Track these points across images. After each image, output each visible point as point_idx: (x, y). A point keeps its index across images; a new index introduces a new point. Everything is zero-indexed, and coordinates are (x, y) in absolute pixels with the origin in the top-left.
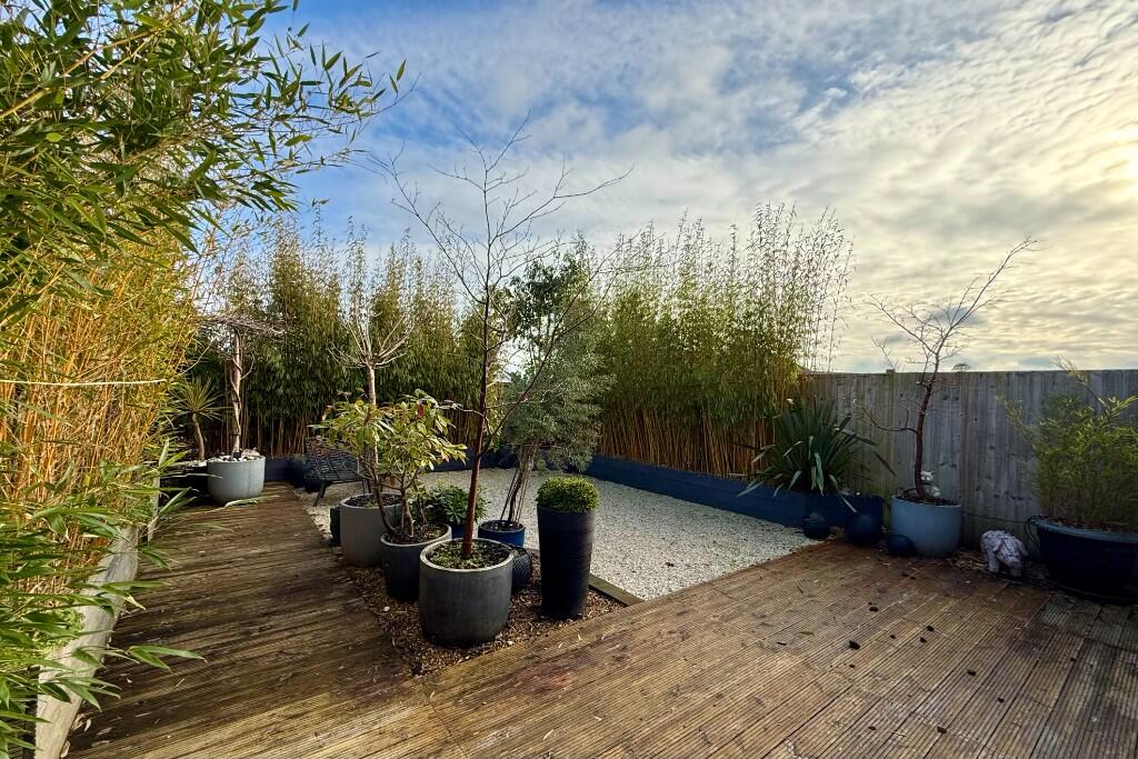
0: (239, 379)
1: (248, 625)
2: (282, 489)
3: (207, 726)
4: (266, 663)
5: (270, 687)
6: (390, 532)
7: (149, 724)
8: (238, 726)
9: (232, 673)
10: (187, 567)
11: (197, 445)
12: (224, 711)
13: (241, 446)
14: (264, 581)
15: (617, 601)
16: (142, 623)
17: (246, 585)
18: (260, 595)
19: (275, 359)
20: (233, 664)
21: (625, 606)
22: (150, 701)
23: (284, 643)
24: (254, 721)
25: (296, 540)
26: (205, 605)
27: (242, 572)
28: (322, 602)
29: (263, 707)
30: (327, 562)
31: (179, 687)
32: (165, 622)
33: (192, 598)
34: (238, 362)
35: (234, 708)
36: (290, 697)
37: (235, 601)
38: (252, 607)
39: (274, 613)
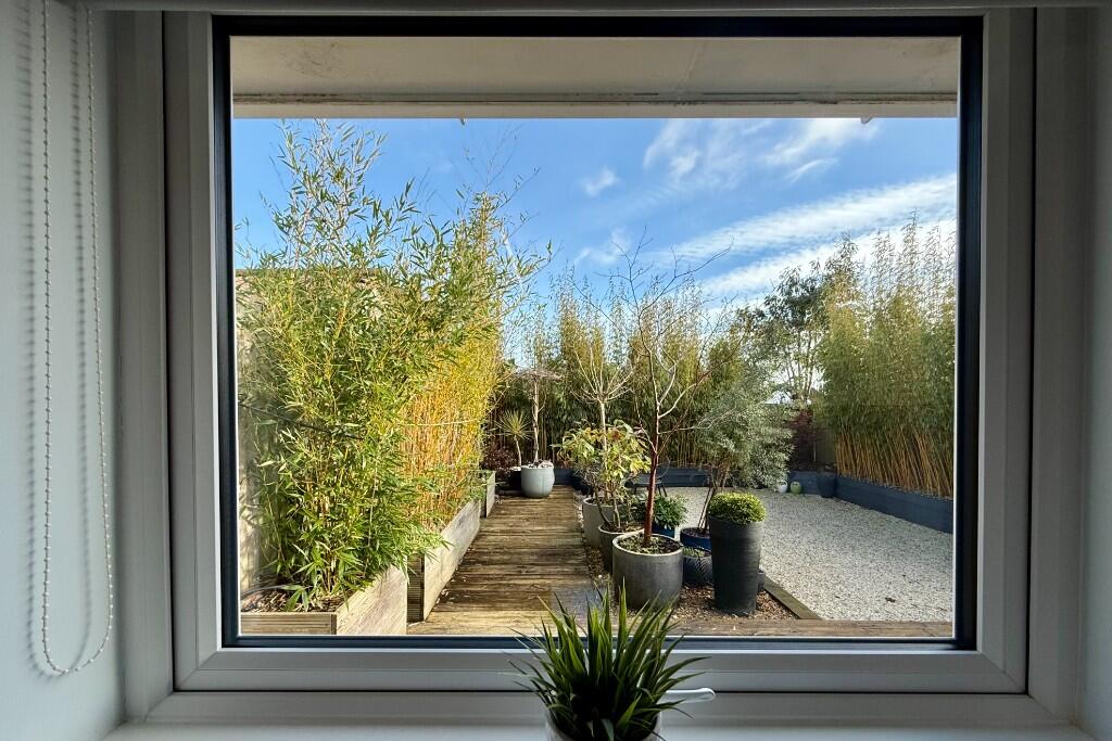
0: (537, 412)
1: (521, 567)
2: (565, 491)
3: (490, 609)
4: (523, 588)
5: (522, 600)
6: (606, 523)
7: (468, 601)
8: (502, 613)
9: (507, 589)
10: (502, 532)
11: (517, 457)
12: (498, 605)
13: (539, 458)
14: (537, 546)
15: (793, 613)
16: (475, 556)
17: (527, 546)
18: (532, 554)
19: (560, 396)
20: (508, 585)
21: (798, 618)
22: (471, 592)
23: (536, 582)
24: (510, 613)
25: (564, 525)
26: (505, 553)
27: (527, 539)
28: (564, 564)
29: (515, 608)
30: (577, 541)
31: (483, 589)
32: (485, 558)
33: (500, 549)
34: (536, 400)
35: (503, 605)
36: (530, 607)
37: (519, 554)
38: (526, 559)
39: (537, 565)
